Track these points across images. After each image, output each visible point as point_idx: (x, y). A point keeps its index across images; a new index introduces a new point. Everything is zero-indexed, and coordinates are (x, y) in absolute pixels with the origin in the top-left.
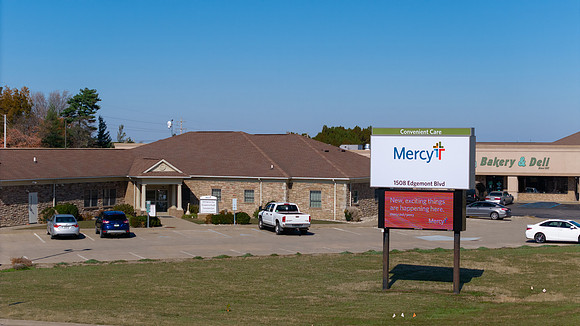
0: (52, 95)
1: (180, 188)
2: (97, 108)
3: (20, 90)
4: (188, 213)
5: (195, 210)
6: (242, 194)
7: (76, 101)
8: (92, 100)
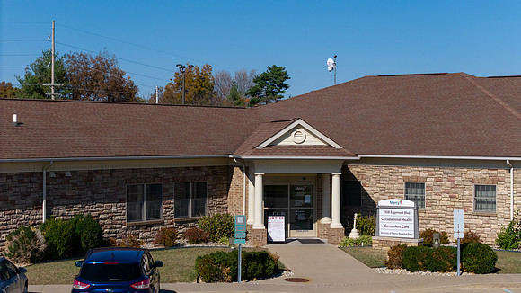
0: (238, 74)
1: (336, 180)
2: (286, 87)
3: (201, 68)
4: (354, 234)
5: (368, 230)
6: (469, 194)
7: (263, 79)
8: (281, 78)
